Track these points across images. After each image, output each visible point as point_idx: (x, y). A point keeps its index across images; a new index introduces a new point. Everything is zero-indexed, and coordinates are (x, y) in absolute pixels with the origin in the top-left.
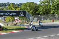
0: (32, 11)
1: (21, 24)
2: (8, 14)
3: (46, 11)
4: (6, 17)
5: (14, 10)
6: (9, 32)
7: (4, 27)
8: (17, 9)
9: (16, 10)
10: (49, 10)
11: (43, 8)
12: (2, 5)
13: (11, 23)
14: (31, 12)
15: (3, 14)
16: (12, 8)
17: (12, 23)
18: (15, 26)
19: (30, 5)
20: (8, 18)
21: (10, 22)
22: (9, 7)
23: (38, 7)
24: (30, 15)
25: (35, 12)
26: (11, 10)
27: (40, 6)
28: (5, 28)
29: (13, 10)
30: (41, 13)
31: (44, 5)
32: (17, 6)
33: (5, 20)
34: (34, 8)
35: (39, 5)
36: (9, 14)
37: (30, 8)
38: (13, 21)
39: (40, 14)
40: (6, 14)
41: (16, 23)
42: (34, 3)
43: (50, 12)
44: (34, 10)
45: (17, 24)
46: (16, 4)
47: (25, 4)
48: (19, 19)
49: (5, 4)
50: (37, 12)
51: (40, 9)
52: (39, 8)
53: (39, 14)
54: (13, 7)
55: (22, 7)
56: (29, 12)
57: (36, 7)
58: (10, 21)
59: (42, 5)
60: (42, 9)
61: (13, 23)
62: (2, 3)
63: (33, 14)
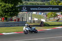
2: (50, 9)
5: (56, 5)
6: (51, 28)
7: (46, 23)
8: (59, 4)
16: (54, 3)
17: (54, 19)
18: (57, 22)
20: (50, 13)
22: (50, 2)
26: (53, 5)
29: (55, 5)
32: (59, 1)
33: (47, 16)
38: (55, 17)
40: (48, 9)
45: (59, 20)
48: (61, 14)
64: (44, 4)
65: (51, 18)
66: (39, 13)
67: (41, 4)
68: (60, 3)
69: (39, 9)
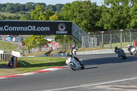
0: (85, 21)
1: (60, 52)
2: (30, 28)
3: (119, 21)
4: (25, 37)
5: (44, 20)
7: (23, 59)
8: (51, 18)
9: (48, 19)
10: (125, 19)
11: (112, 15)
12: (15, 8)
13: (37, 50)
14: (83, 23)
15: (18, 29)
16: (39, 16)
17: (41, 51)
18: (47, 58)
19: (81, 7)
20: (30, 38)
21: (35, 47)
22: (32, 13)
23: (101, 12)
24: (81, 32)
25: (93, 25)
26: (38, 19)
27: (104, 9)
28: (23, 62)
29: (41, 19)
30: (108, 27)
31: (113, 8)
32: (50, 10)
33: (24, 44)
34: (91, 15)
35: (101, 7)
36: (33, 28)
37: (82, 14)
38: (41, 45)
39: (105, 28)
40: (26, 29)
41: (48, 50)
42: (90, 2)
43: (128, 23)
44: (90, 20)
45: (51, 53)
46: (50, 5)
47: (69, 5)
48: (56, 40)
49: (24, 6)
50: (98, 24)
51: (106, 17)
52: (102, 15)
53: (101, 29)
54: (41, 13)
55: (64, 13)
56: (78, 23)
57: (95, 11)
58: (34, 45)
59: (109, 7)
60: (108, 16)
61: (43, 49)
62: (17, 4)
63: (89, 30)
64: (18, 18)
65: (33, 49)
66: (8, 38)
67: (10, 18)
68: (53, 16)
69: (7, 28)
